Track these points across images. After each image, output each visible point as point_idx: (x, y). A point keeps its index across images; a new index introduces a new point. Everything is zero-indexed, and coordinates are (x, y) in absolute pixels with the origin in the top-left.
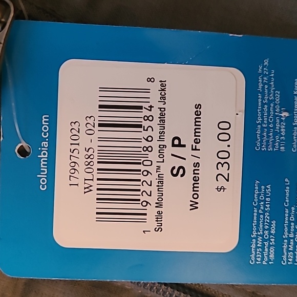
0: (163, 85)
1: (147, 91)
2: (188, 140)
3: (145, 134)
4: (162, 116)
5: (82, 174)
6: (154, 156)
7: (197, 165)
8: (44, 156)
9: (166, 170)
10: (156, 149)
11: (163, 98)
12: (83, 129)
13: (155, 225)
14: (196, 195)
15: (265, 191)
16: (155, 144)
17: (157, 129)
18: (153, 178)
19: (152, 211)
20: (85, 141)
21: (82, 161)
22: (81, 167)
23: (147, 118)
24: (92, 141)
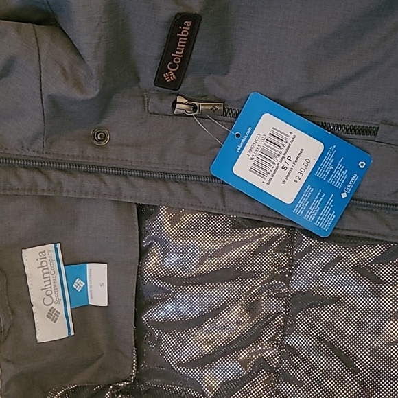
0: (294, 137)
1: (288, 136)
2: (293, 159)
3: (280, 150)
4: (289, 147)
5: (252, 153)
6: (279, 159)
7: (292, 169)
8: (243, 141)
9: (280, 166)
10: (281, 157)
11: (292, 141)
12: (261, 138)
13: (268, 182)
14: (286, 179)
15: (309, 190)
16: (282, 155)
17: (285, 150)
18: (275, 166)
19: (269, 177)
20: (259, 142)
21: (255, 149)
22: (253, 150)
23: (283, 145)
24: (261, 143)
